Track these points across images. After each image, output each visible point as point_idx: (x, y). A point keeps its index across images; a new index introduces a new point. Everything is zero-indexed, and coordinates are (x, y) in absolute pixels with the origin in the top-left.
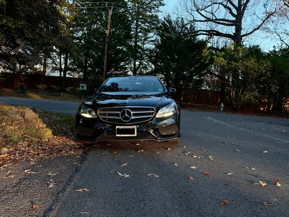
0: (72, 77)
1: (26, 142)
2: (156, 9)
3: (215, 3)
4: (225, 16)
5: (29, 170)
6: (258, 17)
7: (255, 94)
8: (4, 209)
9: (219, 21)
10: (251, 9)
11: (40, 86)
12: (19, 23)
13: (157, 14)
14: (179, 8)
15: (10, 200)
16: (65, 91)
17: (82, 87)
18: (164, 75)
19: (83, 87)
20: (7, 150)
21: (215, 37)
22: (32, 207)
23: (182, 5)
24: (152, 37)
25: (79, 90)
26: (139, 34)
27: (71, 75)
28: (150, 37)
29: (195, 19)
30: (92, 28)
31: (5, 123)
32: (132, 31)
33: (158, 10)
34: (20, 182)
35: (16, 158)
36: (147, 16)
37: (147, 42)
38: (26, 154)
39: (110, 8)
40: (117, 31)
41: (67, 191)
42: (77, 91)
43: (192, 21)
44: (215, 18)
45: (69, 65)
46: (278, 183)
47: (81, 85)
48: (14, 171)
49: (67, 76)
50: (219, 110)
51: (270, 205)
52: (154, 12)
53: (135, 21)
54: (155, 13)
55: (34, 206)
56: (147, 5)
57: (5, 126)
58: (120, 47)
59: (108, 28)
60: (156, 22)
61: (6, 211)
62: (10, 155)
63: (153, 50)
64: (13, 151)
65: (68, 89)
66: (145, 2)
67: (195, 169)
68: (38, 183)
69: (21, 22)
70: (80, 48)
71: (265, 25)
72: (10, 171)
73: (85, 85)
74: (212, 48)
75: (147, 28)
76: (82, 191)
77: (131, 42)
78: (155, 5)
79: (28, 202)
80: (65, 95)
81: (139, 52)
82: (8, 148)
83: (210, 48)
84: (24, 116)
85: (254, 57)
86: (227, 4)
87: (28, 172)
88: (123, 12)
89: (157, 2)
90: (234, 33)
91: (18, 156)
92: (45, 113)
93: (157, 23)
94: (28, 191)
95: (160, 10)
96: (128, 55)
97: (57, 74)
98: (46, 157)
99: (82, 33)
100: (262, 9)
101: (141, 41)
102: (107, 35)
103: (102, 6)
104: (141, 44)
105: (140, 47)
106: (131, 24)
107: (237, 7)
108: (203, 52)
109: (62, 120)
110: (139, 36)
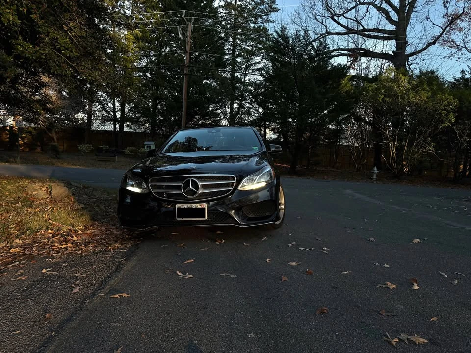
0: (133, 131)
1: (49, 231)
2: (264, 17)
3: (361, 4)
4: (378, 23)
5: (48, 269)
6: (434, 24)
7: (430, 150)
8: (6, 319)
9: (368, 33)
10: (421, 11)
11: (83, 147)
12: (41, 52)
13: (266, 25)
14: (302, 13)
15: (15, 308)
16: (122, 154)
17: (147, 147)
18: (278, 124)
19: (149, 146)
20: (20, 242)
21: (363, 59)
22: (45, 317)
23: (307, 9)
24: (259, 63)
25: (144, 151)
26: (237, 59)
27: (131, 129)
28: (256, 63)
29: (328, 31)
30: (163, 52)
31: (21, 203)
32: (227, 55)
33: (268, 18)
34: (33, 285)
35: (33, 254)
36: (251, 30)
37: (251, 71)
38: (49, 247)
39: (190, 20)
40: (203, 55)
41: (97, 297)
42: (141, 153)
43: (324, 34)
44: (361, 28)
45: (129, 112)
46: (415, 284)
47: (146, 143)
48: (27, 270)
49: (125, 129)
50: (371, 178)
51: (389, 314)
52: (262, 23)
53: (231, 38)
54: (262, 25)
55: (47, 315)
56: (250, 11)
57: (21, 208)
58: (208, 82)
59: (187, 52)
60: (264, 39)
61: (9, 321)
62: (25, 249)
63: (261, 84)
64: (29, 244)
65: (127, 151)
66: (246, 8)
67: (295, 266)
68: (58, 287)
69: (44, 50)
70: (144, 85)
71: (447, 36)
72: (22, 271)
73: (153, 143)
74: (357, 77)
75: (250, 48)
76: (119, 297)
77: (224, 73)
78: (262, 11)
79: (39, 311)
80: (123, 159)
81: (238, 88)
82: (23, 240)
83: (354, 77)
84: (51, 193)
85: (426, 89)
86: (381, 5)
87: (48, 273)
88: (211, 25)
89: (265, 6)
90: (393, 52)
91: (36, 250)
92: (85, 187)
93: (267, 41)
94: (42, 297)
95: (272, 19)
96: (220, 94)
97: (109, 127)
98: (78, 252)
99: (146, 61)
100: (440, 10)
101: (241, 70)
102: (186, 63)
103: (178, 17)
104: (241, 75)
105: (239, 81)
106: (224, 44)
107: (398, 7)
108: (341, 84)
109: (110, 198)
110: (237, 62)
